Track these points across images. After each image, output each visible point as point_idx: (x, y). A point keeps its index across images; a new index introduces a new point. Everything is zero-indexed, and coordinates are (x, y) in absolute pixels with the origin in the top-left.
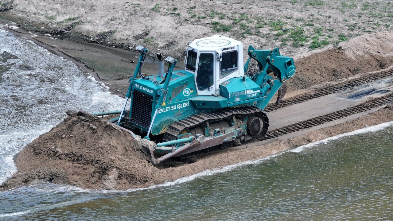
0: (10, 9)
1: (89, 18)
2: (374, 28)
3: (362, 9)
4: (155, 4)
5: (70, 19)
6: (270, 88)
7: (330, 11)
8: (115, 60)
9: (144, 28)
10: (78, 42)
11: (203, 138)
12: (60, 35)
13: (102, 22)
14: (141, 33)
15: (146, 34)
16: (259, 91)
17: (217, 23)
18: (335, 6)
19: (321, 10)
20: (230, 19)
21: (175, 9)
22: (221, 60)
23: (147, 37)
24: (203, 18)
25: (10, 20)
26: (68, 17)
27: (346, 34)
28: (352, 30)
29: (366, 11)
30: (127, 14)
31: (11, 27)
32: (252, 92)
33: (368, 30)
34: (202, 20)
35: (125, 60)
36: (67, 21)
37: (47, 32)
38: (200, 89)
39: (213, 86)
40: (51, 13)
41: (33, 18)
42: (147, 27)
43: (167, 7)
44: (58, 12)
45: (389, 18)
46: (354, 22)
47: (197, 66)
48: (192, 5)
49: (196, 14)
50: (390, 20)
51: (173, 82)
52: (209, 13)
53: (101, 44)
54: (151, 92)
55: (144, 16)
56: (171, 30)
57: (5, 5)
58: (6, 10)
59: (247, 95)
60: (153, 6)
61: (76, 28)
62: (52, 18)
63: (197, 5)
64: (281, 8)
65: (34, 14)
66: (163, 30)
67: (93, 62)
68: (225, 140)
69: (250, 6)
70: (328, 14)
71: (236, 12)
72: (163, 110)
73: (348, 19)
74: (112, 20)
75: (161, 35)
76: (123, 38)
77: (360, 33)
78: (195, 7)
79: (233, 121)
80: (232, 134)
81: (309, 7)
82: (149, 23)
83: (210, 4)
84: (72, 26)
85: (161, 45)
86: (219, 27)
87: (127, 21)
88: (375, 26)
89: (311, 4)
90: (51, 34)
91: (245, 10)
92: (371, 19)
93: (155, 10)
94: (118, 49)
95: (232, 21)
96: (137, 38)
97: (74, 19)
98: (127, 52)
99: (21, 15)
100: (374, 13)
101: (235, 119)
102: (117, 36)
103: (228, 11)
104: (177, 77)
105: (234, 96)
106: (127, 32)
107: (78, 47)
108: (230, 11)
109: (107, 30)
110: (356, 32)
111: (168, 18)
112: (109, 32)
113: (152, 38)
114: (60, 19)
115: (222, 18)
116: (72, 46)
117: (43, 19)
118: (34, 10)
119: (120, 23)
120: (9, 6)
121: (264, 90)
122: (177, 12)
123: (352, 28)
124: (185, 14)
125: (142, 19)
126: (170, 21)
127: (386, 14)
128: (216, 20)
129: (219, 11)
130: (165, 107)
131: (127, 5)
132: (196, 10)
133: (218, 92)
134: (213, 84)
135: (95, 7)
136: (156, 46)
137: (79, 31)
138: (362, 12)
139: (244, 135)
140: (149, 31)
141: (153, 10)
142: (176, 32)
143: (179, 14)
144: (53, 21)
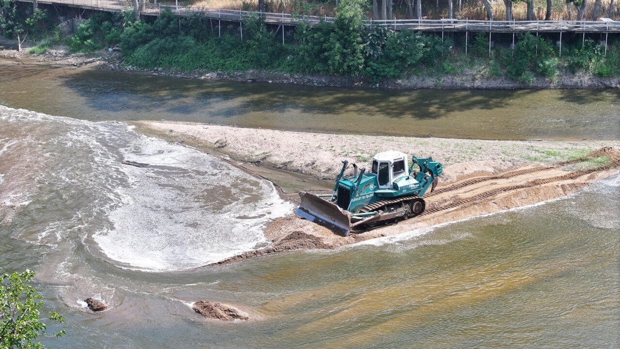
0: (225, 146)
1: (276, 153)
2: (462, 160)
3: (454, 147)
4: (319, 144)
5: (264, 153)
6: (427, 183)
7: (433, 148)
8: (294, 180)
9: (312, 159)
10: (269, 168)
11: (382, 213)
12: (257, 163)
13: (285, 155)
14: (310, 162)
15: (314, 163)
16: (419, 185)
17: (359, 156)
18: (437, 145)
19: (428, 148)
20: (368, 153)
21: (332, 147)
22: (393, 166)
23: (314, 165)
24: (351, 153)
25: (225, 154)
26: (263, 152)
27: (444, 164)
28: (448, 161)
29: (456, 149)
30: (301, 150)
31: (225, 158)
32: (414, 186)
33: (457, 161)
34: (350, 154)
35: (300, 180)
36: (262, 154)
37: (249, 162)
38: (381, 185)
39: (389, 183)
40: (251, 149)
41: (241, 152)
42: (314, 158)
43: (327, 145)
44: (256, 149)
45: (472, 153)
46: (449, 156)
47: (378, 171)
48: (344, 144)
49: (346, 150)
50: (472, 155)
51: (363, 181)
52: (355, 149)
53: (284, 169)
54: (349, 188)
55: (312, 151)
56: (330, 161)
57: (222, 144)
58: (223, 147)
59: (410, 188)
60: (318, 145)
61: (268, 159)
62: (252, 152)
63: (346, 144)
64: (401, 146)
65: (241, 150)
66: (325, 161)
67: (279, 181)
68: (397, 216)
69: (381, 145)
70: (432, 151)
71: (372, 149)
72: (357, 199)
73: (445, 153)
74: (291, 154)
75: (323, 164)
76: (298, 165)
77: (453, 163)
78: (345, 146)
79: (402, 205)
80: (402, 212)
81: (419, 146)
82: (315, 156)
83: (355, 144)
84: (265, 158)
85: (323, 170)
86: (361, 159)
87: (301, 155)
88: (463, 159)
89: (421, 144)
90: (252, 163)
91: (378, 148)
92: (460, 154)
93: (319, 147)
94: (294, 173)
95: (369, 155)
96: (307, 166)
97: (266, 153)
98: (301, 174)
99: (231, 150)
100: (462, 150)
101: (403, 204)
102: (295, 164)
103: (366, 148)
104: (365, 178)
105: (402, 188)
106: (301, 162)
107: (269, 171)
108: (368, 149)
109: (288, 161)
110: (450, 162)
111: (328, 153)
112: (289, 162)
113: (317, 166)
114: (257, 153)
115: (362, 153)
116: (265, 171)
117: (247, 153)
118: (241, 147)
119: (296, 156)
120: (224, 144)
121: (422, 184)
122: (333, 149)
123: (447, 160)
124: (338, 151)
125: (311, 154)
126: (329, 155)
127: (470, 151)
128: (359, 154)
129: (361, 149)
130: (358, 197)
131: (301, 144)
132: (346, 147)
133: (392, 187)
134: (388, 181)
135: (280, 146)
136: (319, 171)
137: (270, 161)
138: (454, 149)
139: (409, 213)
140: (315, 161)
141: (318, 147)
142: (333, 162)
143: (334, 150)
144: (253, 154)
